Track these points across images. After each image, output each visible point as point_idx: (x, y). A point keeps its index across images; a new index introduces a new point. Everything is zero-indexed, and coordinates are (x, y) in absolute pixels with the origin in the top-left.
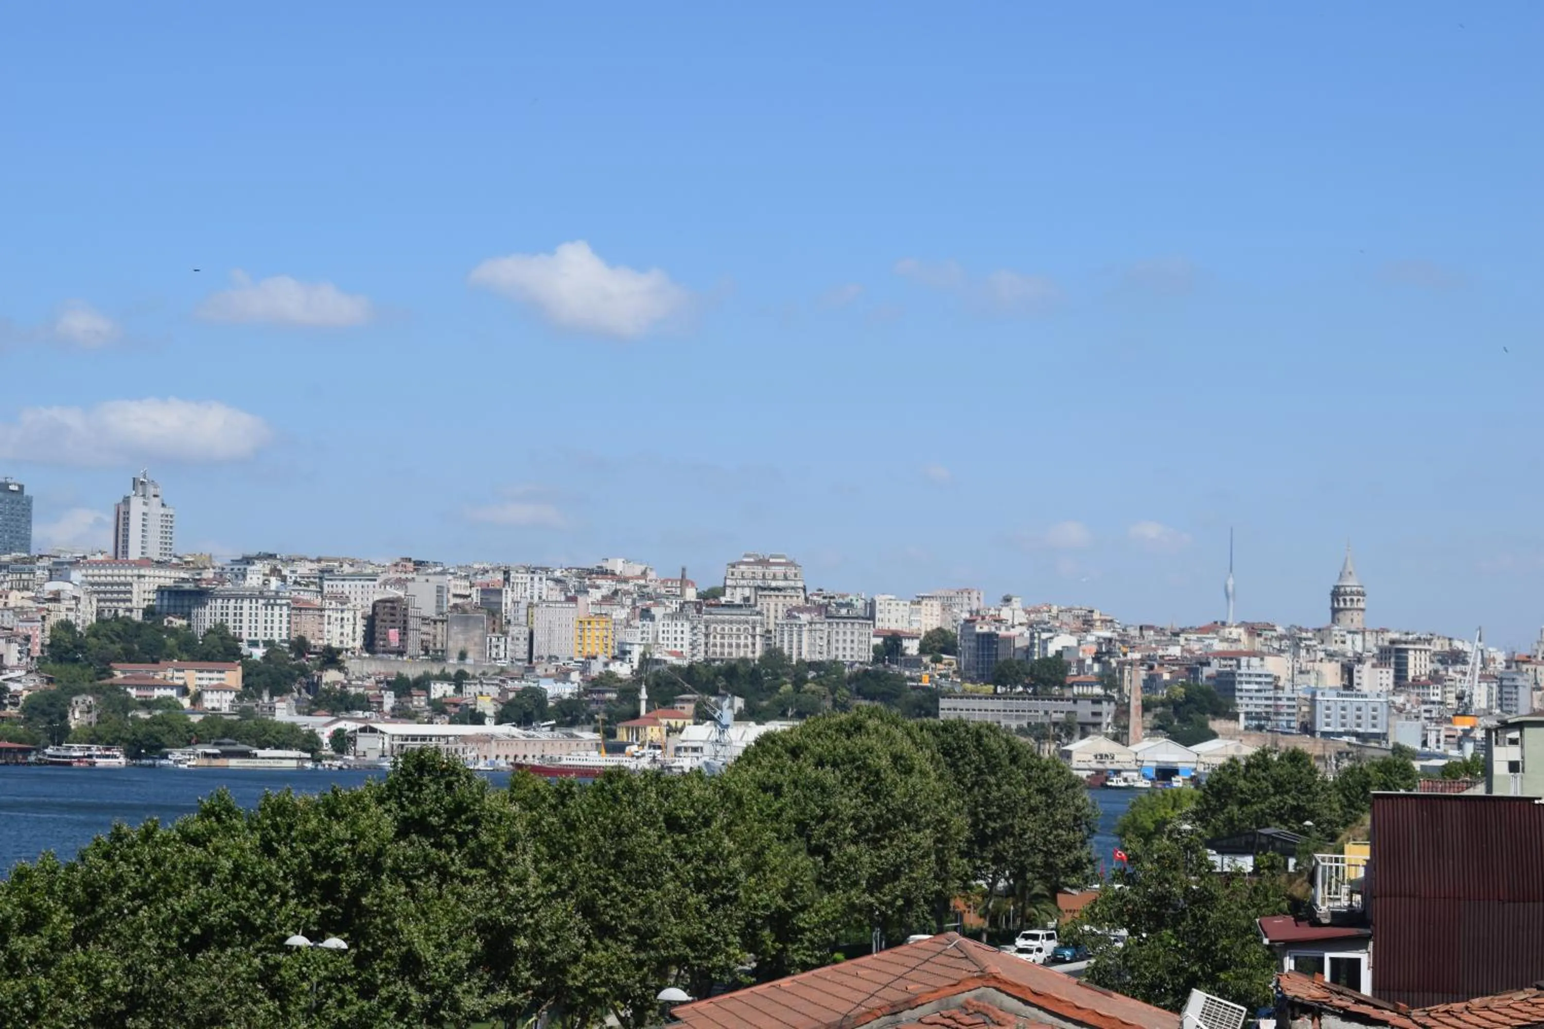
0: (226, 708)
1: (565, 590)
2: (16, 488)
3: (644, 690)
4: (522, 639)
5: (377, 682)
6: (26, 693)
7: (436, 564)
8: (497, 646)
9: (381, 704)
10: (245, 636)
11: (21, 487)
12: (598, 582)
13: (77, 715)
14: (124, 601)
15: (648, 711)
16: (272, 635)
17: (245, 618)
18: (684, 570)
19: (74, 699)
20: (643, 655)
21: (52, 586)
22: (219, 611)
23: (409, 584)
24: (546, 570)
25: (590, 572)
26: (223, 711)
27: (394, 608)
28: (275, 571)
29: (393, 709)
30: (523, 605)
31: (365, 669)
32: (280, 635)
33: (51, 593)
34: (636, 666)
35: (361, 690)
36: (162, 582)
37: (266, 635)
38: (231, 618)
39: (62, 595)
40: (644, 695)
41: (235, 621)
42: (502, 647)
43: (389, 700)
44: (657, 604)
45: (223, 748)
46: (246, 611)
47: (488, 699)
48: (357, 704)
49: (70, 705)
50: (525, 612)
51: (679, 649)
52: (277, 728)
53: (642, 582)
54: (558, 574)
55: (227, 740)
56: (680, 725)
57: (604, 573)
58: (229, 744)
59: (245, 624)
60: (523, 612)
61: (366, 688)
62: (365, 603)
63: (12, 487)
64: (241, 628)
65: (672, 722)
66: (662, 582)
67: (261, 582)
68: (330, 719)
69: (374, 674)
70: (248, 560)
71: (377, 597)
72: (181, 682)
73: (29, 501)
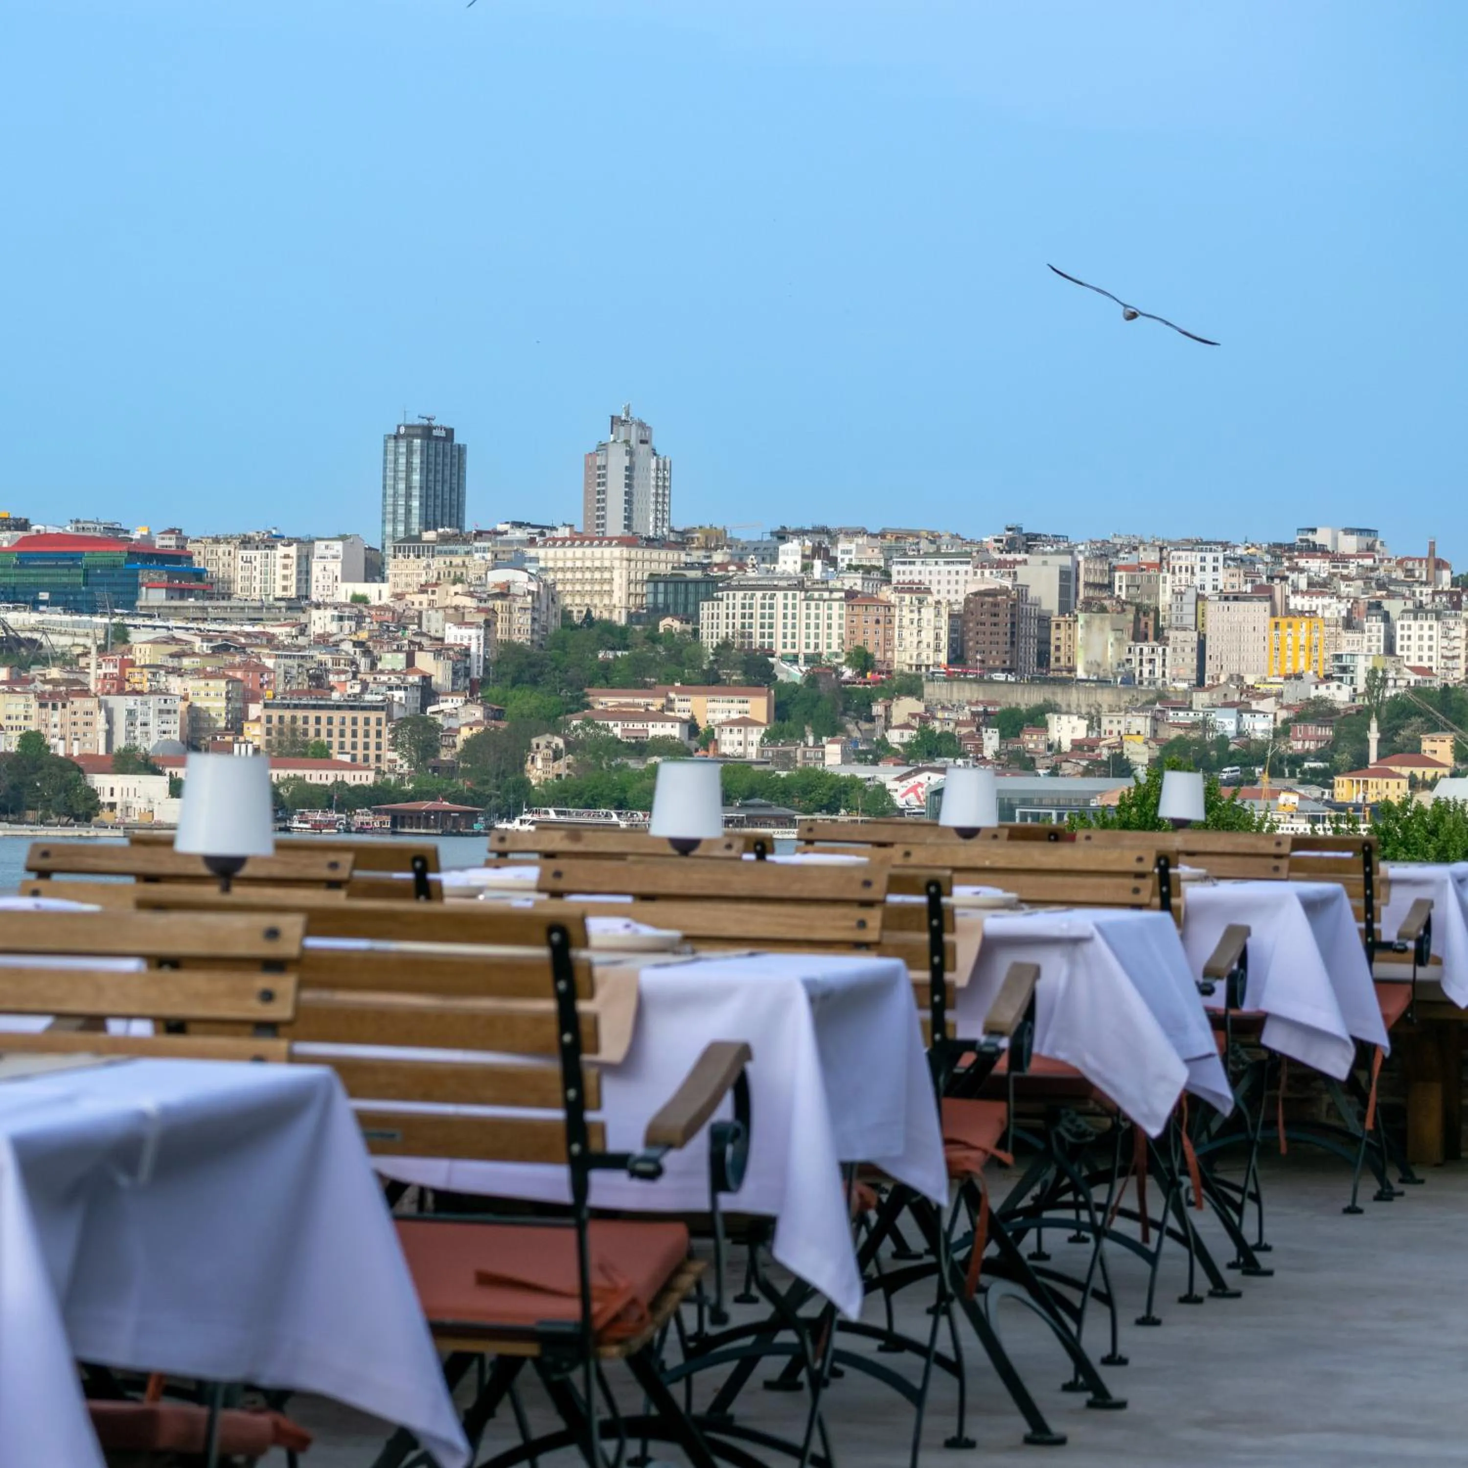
0: (752, 753)
1: (1251, 575)
2: (443, 434)
3: (1374, 725)
4: (1188, 650)
5: (974, 714)
6: (465, 733)
7: (1057, 539)
8: (1151, 661)
9: (979, 748)
10: (779, 650)
11: (450, 432)
12: (1302, 563)
13: (539, 764)
14: (601, 593)
15: (1380, 757)
16: (817, 646)
17: (779, 622)
18: (1432, 544)
19: (534, 741)
20: (1373, 672)
21: (498, 576)
22: (739, 611)
23: (1018, 568)
24: (1225, 545)
25: (1291, 547)
26: (748, 758)
27: (995, 605)
28: (819, 551)
29: (997, 754)
30: (1191, 596)
31: (956, 696)
32: (829, 646)
33: (496, 585)
34: (1361, 687)
35: (950, 728)
36: (655, 568)
37: (807, 646)
38: (757, 621)
39: (513, 590)
40: (1374, 735)
41: (762, 626)
42: (1159, 662)
43: (991, 741)
44: (1391, 595)
45: (751, 812)
46: (779, 611)
47: (1140, 739)
48: (943, 747)
49: (529, 749)
50: (1192, 609)
51: (1425, 664)
52: (830, 782)
53: (1369, 562)
54: (1240, 552)
55: (757, 801)
56: (1429, 777)
57: (1313, 550)
58: (761, 806)
59: (779, 631)
60: (1190, 609)
61: (958, 723)
62: (952, 597)
63: (436, 433)
64: (771, 636)
65: (1418, 772)
66: (1400, 563)
67: (798, 567)
68: (906, 769)
69: (970, 703)
70: (782, 536)
71: (973, 588)
72: (686, 716)
73: (461, 450)
